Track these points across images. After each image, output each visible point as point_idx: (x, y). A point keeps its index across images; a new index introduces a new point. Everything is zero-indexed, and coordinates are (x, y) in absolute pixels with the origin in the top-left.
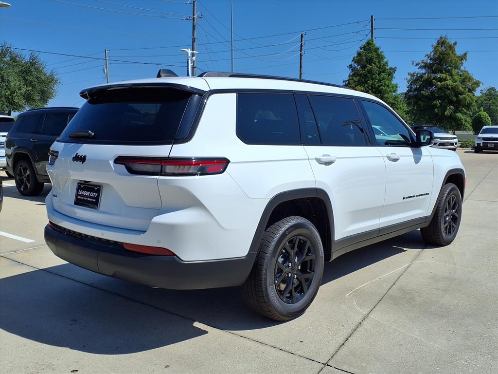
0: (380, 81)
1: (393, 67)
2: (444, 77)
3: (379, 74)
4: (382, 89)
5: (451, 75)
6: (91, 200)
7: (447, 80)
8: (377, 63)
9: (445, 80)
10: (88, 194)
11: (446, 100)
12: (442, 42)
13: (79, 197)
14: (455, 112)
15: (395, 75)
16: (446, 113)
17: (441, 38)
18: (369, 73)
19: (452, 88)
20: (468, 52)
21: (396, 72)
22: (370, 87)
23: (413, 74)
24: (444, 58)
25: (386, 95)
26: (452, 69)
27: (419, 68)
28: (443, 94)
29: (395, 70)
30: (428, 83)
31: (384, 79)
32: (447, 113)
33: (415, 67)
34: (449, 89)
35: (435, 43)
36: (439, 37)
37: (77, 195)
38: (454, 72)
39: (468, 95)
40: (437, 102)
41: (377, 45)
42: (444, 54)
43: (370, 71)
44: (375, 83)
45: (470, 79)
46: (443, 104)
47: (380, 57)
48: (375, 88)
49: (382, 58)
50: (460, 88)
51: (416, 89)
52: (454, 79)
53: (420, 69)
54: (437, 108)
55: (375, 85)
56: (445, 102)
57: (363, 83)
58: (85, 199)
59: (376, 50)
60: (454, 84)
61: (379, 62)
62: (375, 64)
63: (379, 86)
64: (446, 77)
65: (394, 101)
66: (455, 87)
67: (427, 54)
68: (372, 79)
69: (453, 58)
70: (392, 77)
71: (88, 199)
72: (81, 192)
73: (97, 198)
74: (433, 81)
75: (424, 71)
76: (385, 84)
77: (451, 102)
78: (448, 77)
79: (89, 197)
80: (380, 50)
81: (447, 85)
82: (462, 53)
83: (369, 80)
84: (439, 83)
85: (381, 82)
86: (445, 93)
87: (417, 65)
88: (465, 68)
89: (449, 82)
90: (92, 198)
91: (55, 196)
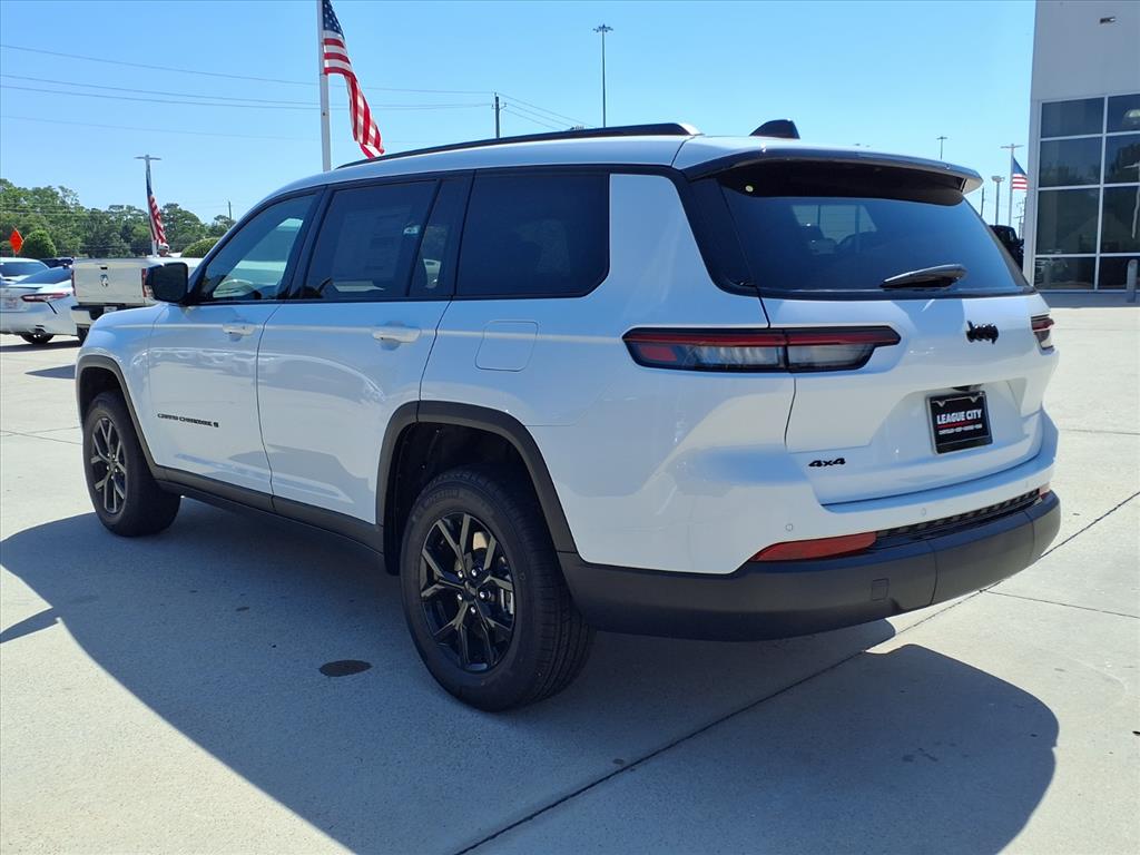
6: (971, 428)
10: (959, 416)
13: (942, 432)
37: (937, 428)
58: (959, 429)
71: (966, 428)
72: (943, 419)
73: (984, 420)
79: (967, 423)
90: (974, 422)
91: (827, 463)
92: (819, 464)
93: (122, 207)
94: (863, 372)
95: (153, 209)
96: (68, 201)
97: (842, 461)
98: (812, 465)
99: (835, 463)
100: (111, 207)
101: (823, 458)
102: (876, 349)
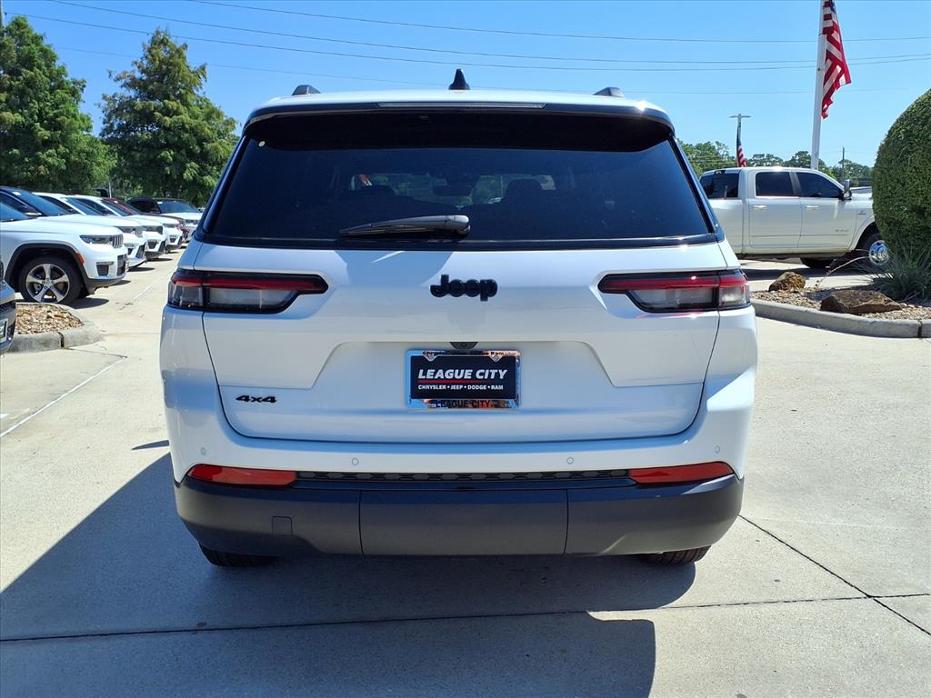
0: (56, 106)
1: (79, 79)
2: (175, 108)
3: (52, 90)
4: (63, 121)
5: (185, 103)
6: (482, 387)
7: (181, 114)
8: (44, 67)
9: (177, 113)
11: (183, 152)
12: (159, 41)
13: (426, 387)
14: (201, 175)
15: (83, 96)
16: (185, 174)
17: (158, 33)
18: (31, 87)
19: (191, 128)
20: (206, 64)
21: (85, 89)
22: (36, 117)
23: (113, 97)
24: (169, 70)
25: (74, 136)
26: (187, 93)
27: (122, 87)
28: (176, 139)
29: (84, 86)
30: (146, 117)
31: (64, 101)
32: (187, 175)
33: (115, 84)
34: (186, 131)
35: (147, 40)
36: (153, 31)
37: (417, 382)
38: (190, 98)
39: (220, 143)
40: (168, 155)
41: (37, 31)
42: (171, 64)
43: (30, 83)
44: (47, 109)
45: (219, 115)
46: (179, 157)
47: (48, 56)
48: (47, 119)
49: (53, 58)
50: (206, 129)
51: (121, 128)
52: (193, 113)
53: (124, 89)
54: (169, 165)
55: (47, 113)
56: (182, 154)
57: (19, 107)
58: (457, 387)
59: (37, 40)
60: (194, 122)
61: (48, 66)
62: (39, 68)
63: (56, 116)
64: (178, 108)
65: (91, 149)
66: (196, 126)
67: (135, 60)
68: (39, 100)
69: (185, 73)
70: (78, 99)
72: (430, 374)
73: (509, 381)
74: (156, 113)
75: (132, 93)
76: (68, 111)
77: (191, 156)
78: (182, 109)
79: (474, 381)
80: (45, 43)
81: (183, 123)
82: (198, 66)
83: (31, 102)
84: (166, 118)
85: (57, 108)
86: (179, 137)
87: (118, 79)
88: (204, 93)
89: (185, 117)
91: (255, 399)
92: (247, 399)
93: (763, 155)
94: (279, 318)
95: (740, 157)
96: (721, 152)
97: (273, 400)
98: (239, 399)
99: (265, 400)
100: (755, 156)
101: (251, 394)
102: (300, 297)
